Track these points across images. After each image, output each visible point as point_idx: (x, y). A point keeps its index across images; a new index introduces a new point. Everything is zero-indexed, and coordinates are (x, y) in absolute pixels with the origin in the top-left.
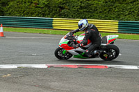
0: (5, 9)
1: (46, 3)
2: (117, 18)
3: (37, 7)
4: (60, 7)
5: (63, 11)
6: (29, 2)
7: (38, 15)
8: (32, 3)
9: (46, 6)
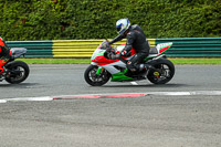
1: (40, 18)
2: (153, 34)
3: (25, 26)
4: (63, 23)
5: (67, 30)
6: (12, 18)
7: (28, 38)
8: (17, 19)
9: (41, 22)
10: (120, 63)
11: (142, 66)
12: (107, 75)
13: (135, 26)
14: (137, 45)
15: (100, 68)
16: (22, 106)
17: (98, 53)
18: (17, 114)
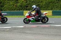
0: (3, 8)
1: (20, 5)
2: (51, 9)
3: (16, 7)
4: (26, 6)
5: (28, 8)
7: (17, 10)
8: (14, 5)
9: (20, 6)
10: (33, 17)
11: (39, 18)
12: (30, 21)
13: (37, 7)
14: (38, 12)
15: (28, 19)
16: (15, 29)
17: (27, 14)
18: (14, 31)
